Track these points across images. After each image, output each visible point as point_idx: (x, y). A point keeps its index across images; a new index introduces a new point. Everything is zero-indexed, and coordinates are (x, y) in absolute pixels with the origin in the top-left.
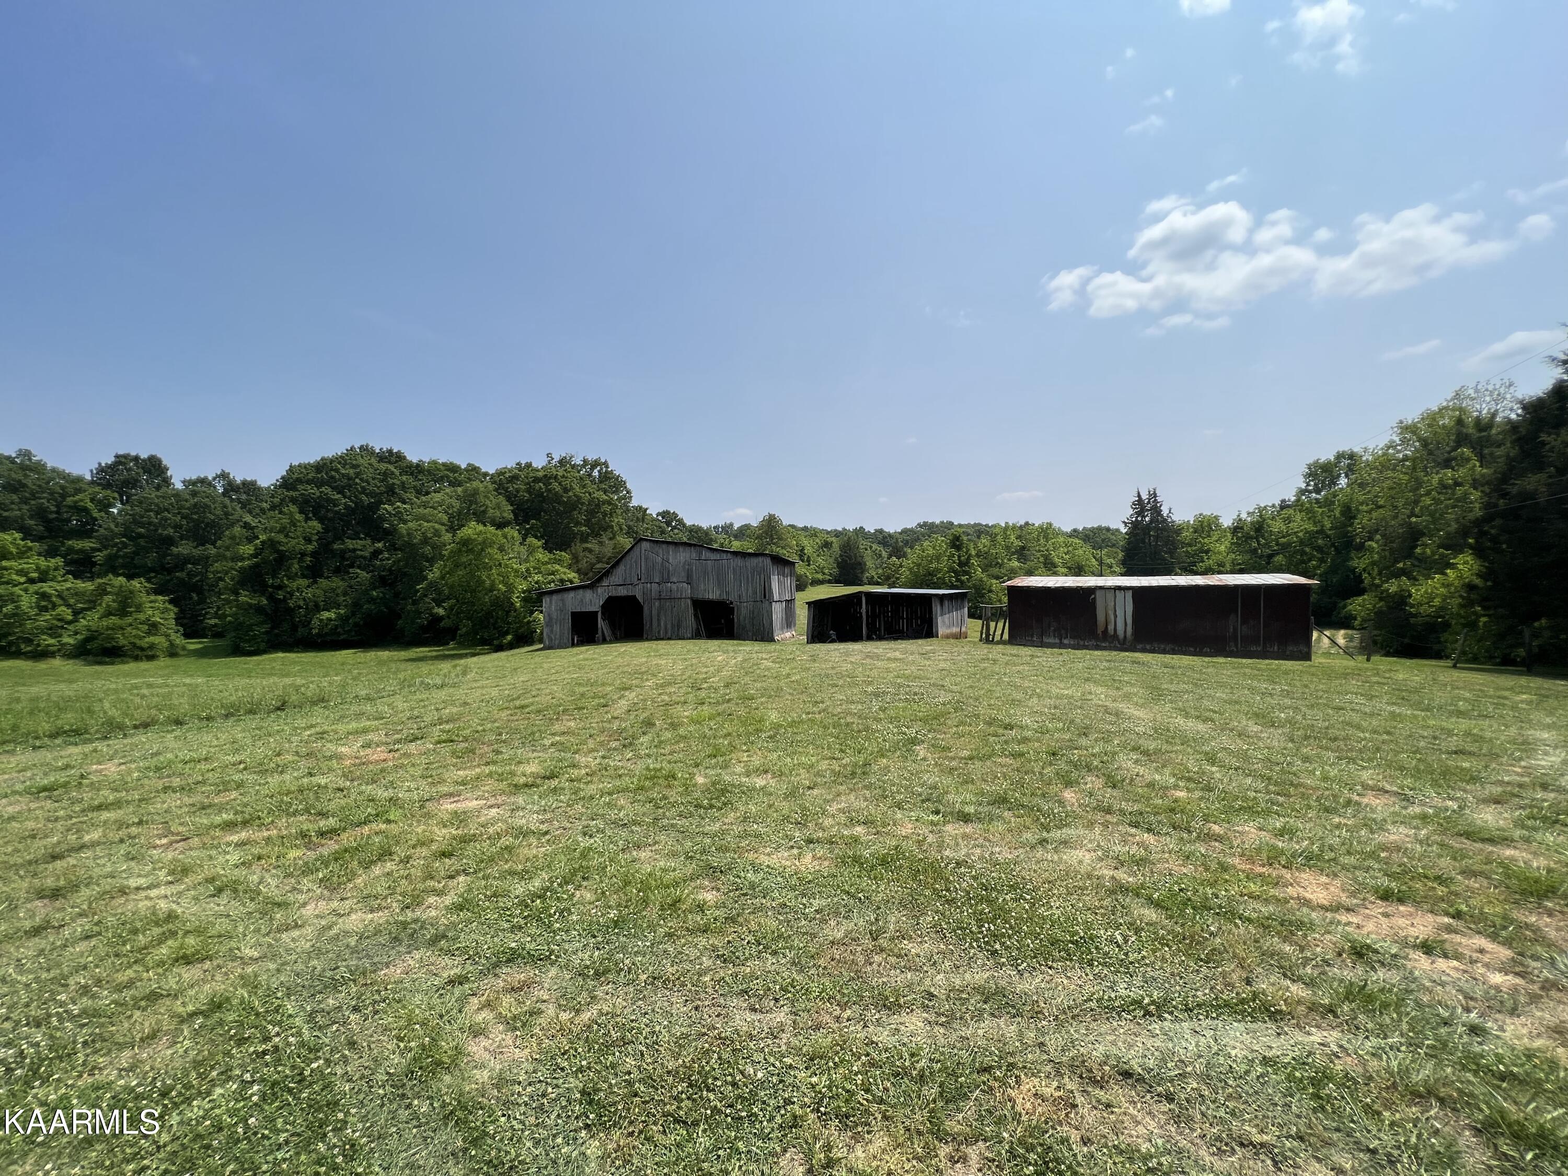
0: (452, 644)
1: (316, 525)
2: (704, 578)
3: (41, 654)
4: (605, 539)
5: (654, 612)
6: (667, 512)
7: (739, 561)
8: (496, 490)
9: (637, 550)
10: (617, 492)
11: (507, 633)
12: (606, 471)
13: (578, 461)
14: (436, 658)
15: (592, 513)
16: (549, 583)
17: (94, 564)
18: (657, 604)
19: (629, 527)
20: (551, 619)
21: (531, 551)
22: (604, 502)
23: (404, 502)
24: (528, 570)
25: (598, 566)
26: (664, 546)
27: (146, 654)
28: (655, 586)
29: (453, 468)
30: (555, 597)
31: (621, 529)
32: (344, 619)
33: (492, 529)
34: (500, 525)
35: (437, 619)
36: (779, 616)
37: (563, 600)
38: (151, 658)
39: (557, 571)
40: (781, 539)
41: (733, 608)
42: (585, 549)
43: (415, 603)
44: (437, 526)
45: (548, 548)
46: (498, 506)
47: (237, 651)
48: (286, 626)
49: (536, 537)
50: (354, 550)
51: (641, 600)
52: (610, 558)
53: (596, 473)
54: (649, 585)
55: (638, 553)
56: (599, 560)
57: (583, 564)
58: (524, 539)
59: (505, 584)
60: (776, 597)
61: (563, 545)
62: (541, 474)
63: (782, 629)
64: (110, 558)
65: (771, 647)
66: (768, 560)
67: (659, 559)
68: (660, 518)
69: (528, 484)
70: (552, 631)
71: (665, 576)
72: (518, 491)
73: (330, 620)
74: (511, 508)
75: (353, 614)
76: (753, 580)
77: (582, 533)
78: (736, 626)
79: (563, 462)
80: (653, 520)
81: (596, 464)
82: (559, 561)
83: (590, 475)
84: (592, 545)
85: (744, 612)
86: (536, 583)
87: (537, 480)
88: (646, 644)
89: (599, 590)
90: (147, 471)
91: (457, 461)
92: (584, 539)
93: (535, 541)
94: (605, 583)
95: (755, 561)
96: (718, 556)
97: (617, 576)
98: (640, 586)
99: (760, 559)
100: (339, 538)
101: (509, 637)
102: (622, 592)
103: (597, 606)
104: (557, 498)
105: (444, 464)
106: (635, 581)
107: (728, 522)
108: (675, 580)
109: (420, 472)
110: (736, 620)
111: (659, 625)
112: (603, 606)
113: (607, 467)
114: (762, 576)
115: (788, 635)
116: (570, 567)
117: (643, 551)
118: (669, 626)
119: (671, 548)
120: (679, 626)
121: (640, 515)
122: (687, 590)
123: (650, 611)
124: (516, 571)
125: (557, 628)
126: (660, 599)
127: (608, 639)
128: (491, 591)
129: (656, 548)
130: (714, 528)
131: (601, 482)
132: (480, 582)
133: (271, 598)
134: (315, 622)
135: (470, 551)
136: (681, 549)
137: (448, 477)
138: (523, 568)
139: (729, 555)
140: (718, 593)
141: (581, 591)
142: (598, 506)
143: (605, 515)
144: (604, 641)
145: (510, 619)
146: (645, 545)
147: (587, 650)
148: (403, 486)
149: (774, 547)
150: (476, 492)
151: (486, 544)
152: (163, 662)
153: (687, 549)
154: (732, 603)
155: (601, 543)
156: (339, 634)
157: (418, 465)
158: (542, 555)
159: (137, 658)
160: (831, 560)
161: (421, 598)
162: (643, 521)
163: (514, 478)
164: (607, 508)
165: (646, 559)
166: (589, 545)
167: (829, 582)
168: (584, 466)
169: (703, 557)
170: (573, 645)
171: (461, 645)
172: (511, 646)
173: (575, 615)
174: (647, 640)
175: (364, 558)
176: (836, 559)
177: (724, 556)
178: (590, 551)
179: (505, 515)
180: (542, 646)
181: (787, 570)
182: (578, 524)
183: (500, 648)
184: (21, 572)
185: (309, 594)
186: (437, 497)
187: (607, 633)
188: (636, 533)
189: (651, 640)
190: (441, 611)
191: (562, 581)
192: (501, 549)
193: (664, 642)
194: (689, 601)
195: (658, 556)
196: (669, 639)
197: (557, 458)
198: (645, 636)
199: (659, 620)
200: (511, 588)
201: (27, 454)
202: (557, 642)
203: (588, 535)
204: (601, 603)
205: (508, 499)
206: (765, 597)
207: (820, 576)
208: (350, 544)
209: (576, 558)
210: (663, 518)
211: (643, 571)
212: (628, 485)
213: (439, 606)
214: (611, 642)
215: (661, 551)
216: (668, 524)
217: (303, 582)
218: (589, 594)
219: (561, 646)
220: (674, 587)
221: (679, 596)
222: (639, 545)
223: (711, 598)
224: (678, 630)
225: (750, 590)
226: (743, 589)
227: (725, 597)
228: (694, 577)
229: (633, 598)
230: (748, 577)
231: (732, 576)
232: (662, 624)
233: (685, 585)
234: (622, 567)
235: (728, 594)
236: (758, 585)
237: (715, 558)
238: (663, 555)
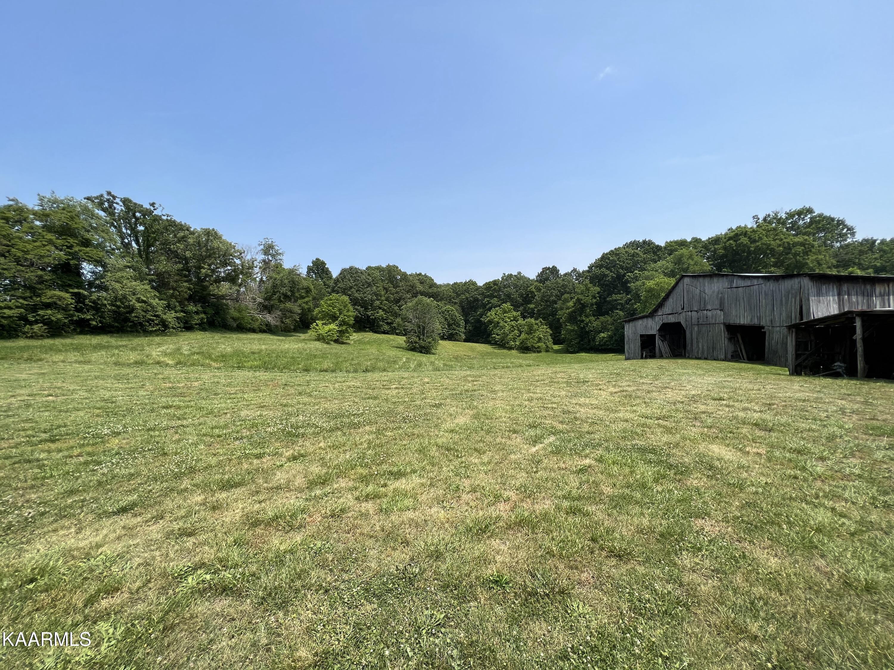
1: (598, 289)
2: (736, 304)
3: (510, 348)
5: (694, 336)
7: (771, 285)
8: (698, 252)
9: (680, 285)
17: (534, 314)
18: (696, 329)
20: (629, 339)
23: (641, 270)
26: (701, 280)
27: (538, 350)
28: (694, 314)
30: (631, 324)
32: (611, 337)
37: (635, 326)
38: (539, 352)
41: (765, 332)
46: (697, 263)
47: (568, 352)
48: (586, 340)
50: (616, 300)
51: (684, 326)
53: (806, 220)
54: (690, 313)
55: (682, 288)
64: (538, 311)
66: (807, 282)
67: (698, 291)
70: (630, 348)
71: (702, 306)
73: (604, 338)
75: (615, 334)
76: (787, 303)
78: (766, 350)
85: (776, 336)
88: (687, 362)
89: (657, 319)
90: (553, 273)
94: (660, 312)
95: (788, 284)
96: (748, 283)
97: (667, 308)
98: (684, 314)
99: (796, 281)
100: (610, 294)
102: (672, 319)
103: (655, 330)
106: (680, 310)
108: (709, 307)
109: (659, 250)
110: (767, 344)
111: (698, 346)
112: (659, 330)
114: (798, 298)
117: (685, 286)
118: (705, 348)
119: (707, 280)
120: (714, 348)
122: (720, 316)
123: (691, 334)
125: (632, 346)
126: (698, 325)
129: (695, 281)
133: (579, 326)
134: (598, 339)
136: (715, 280)
137: (676, 249)
139: (761, 281)
140: (749, 318)
141: (645, 320)
144: (661, 357)
146: (686, 280)
150: (682, 256)
152: (543, 354)
153: (720, 279)
154: (763, 327)
156: (608, 345)
159: (534, 352)
165: (688, 292)
169: (734, 285)
170: (642, 358)
173: (642, 336)
174: (689, 358)
175: (621, 304)
177: (755, 282)
180: (626, 357)
184: (509, 318)
185: (595, 324)
187: (664, 351)
189: (693, 358)
193: (702, 361)
194: (722, 326)
195: (697, 289)
196: (706, 359)
198: (688, 355)
199: (698, 342)
201: (519, 273)
202: (632, 355)
204: (658, 328)
206: (801, 320)
208: (614, 297)
211: (685, 302)
214: (667, 358)
215: (699, 284)
217: (592, 318)
218: (650, 322)
219: (636, 358)
220: (709, 314)
221: (714, 322)
222: (682, 281)
223: (742, 322)
224: (713, 351)
225: (784, 314)
226: (775, 313)
227: (756, 322)
228: (726, 304)
229: (679, 324)
230: (781, 301)
231: (764, 301)
232: (700, 346)
233: (719, 312)
234: (670, 300)
235: (759, 318)
236: (793, 308)
237: (746, 284)
238: (700, 287)
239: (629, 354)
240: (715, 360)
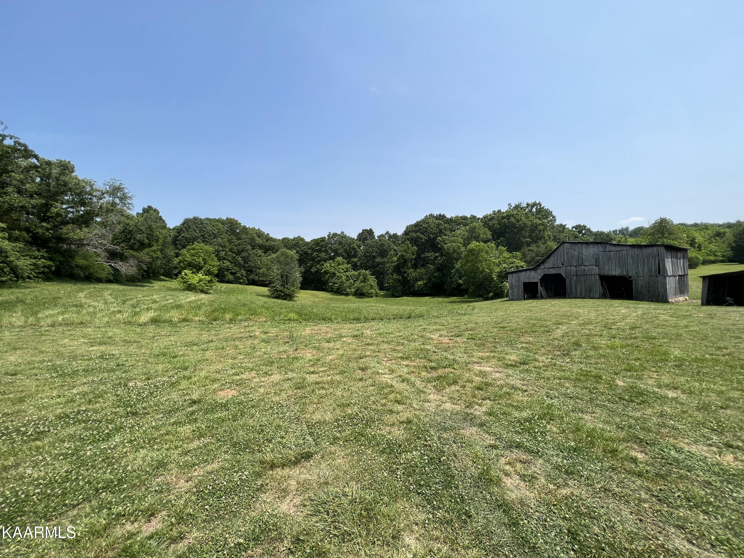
0: (466, 296)
1: (415, 248)
2: (609, 262)
4: (540, 244)
5: (573, 283)
6: (580, 226)
7: (636, 251)
8: (483, 225)
9: (561, 248)
10: (547, 218)
11: (490, 292)
12: (540, 208)
13: (524, 205)
14: (460, 302)
15: (532, 231)
16: (511, 268)
18: (575, 278)
19: (555, 236)
20: (512, 285)
21: (501, 252)
22: (539, 225)
23: (446, 236)
24: (499, 262)
25: (537, 258)
26: (579, 245)
27: (370, 296)
28: (573, 268)
29: (465, 218)
30: (514, 275)
31: (550, 238)
32: (426, 284)
33: (482, 244)
34: (486, 242)
35: (460, 285)
36: (673, 285)
37: (518, 276)
39: (515, 262)
40: (670, 234)
41: (632, 280)
42: (529, 250)
43: (451, 278)
44: (459, 244)
45: (510, 250)
46: (485, 233)
47: (394, 296)
48: (407, 287)
49: (503, 246)
50: (428, 257)
51: (564, 276)
52: (543, 254)
53: (534, 210)
54: (569, 267)
55: (562, 250)
56: (537, 256)
57: (528, 258)
58: (497, 247)
59: (489, 269)
60: (670, 273)
61: (517, 249)
62: (505, 215)
63: (675, 294)
64: (361, 264)
65: (665, 306)
66: (663, 249)
67: (576, 253)
68: (574, 229)
69: (499, 220)
70: (513, 292)
71: (580, 262)
72: (494, 224)
73: (421, 285)
74: (490, 233)
75: (429, 282)
76: (648, 262)
77: (527, 242)
78: (634, 292)
79: (517, 207)
80: (570, 231)
81: (534, 204)
82: (515, 257)
83: (531, 211)
84: (533, 247)
85: (640, 282)
86: (504, 268)
87: (503, 218)
88: (568, 300)
89: (539, 271)
90: (369, 234)
91: (466, 215)
92: (529, 244)
93: (502, 248)
94: (542, 267)
95: (649, 250)
96: (619, 249)
97: (549, 264)
98: (564, 268)
99: (655, 249)
100: (423, 252)
101: (491, 294)
102: (552, 272)
103: (538, 279)
104: (514, 226)
105: (461, 217)
106: (561, 266)
107: (624, 227)
108: (587, 264)
109: (451, 222)
110: (634, 288)
111: (576, 290)
113: (540, 205)
114: (657, 260)
115: (681, 299)
116: (521, 260)
117: (565, 249)
118: (583, 291)
119: (584, 247)
120: (590, 291)
121: (561, 229)
122: (596, 270)
123: (571, 282)
124: (494, 263)
125: (516, 290)
126: (577, 275)
127: (544, 297)
128: (482, 272)
129: (574, 246)
130: (613, 231)
131: (537, 214)
132: (478, 268)
133: (402, 276)
134: (416, 286)
135: (473, 254)
136: (590, 246)
137: (462, 222)
138: (497, 261)
139: (626, 248)
140: (619, 271)
141: (528, 272)
142: (536, 227)
143: (540, 231)
144: (542, 298)
145: (492, 286)
146: (566, 245)
147: (533, 302)
148: (445, 229)
149: (665, 240)
150: (475, 227)
151: (480, 251)
153: (596, 246)
154: (630, 277)
155: (538, 246)
156: (424, 290)
157: (451, 219)
158: (506, 255)
160: (724, 246)
161: (453, 276)
162: (563, 232)
163: (492, 218)
164: (541, 227)
165: (567, 253)
166: (531, 248)
167: (722, 261)
168: (527, 207)
169: (608, 250)
170: (524, 299)
171: (470, 297)
172: (492, 298)
173: (525, 284)
174: (569, 298)
175: (432, 260)
176: (729, 245)
177: (622, 248)
178: (532, 251)
179: (488, 236)
180: (508, 299)
181: (679, 255)
182: (524, 237)
183: (487, 299)
184: (343, 269)
185: (414, 275)
186: (458, 232)
187: (544, 293)
188: (559, 239)
189: (571, 298)
190: (461, 282)
191: (517, 267)
192: (487, 253)
193: (580, 300)
194: (597, 277)
195: (575, 251)
196: (584, 298)
197: (513, 205)
198: (567, 296)
199: (576, 287)
200: (491, 271)
202: (516, 297)
203: (531, 243)
204: (540, 278)
205: (489, 229)
206: (659, 273)
207: (712, 258)
208: (427, 254)
209: (524, 255)
210: (576, 229)
211: (565, 260)
212: (554, 214)
213: (460, 279)
214: (546, 298)
215: (577, 248)
216: (580, 232)
217: (412, 270)
218: (533, 273)
219: (518, 299)
220: (586, 268)
221: (590, 273)
222: (562, 246)
223: (614, 273)
224: (590, 293)
225: (646, 269)
226: (640, 268)
227: (625, 273)
228: (601, 262)
229: (559, 275)
230: (644, 261)
231: (631, 261)
232: (579, 290)
233: (594, 267)
234: (552, 258)
235: (627, 271)
236: (653, 265)
237: (617, 250)
238: (579, 250)
239: (512, 296)
240: (591, 298)
